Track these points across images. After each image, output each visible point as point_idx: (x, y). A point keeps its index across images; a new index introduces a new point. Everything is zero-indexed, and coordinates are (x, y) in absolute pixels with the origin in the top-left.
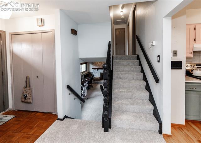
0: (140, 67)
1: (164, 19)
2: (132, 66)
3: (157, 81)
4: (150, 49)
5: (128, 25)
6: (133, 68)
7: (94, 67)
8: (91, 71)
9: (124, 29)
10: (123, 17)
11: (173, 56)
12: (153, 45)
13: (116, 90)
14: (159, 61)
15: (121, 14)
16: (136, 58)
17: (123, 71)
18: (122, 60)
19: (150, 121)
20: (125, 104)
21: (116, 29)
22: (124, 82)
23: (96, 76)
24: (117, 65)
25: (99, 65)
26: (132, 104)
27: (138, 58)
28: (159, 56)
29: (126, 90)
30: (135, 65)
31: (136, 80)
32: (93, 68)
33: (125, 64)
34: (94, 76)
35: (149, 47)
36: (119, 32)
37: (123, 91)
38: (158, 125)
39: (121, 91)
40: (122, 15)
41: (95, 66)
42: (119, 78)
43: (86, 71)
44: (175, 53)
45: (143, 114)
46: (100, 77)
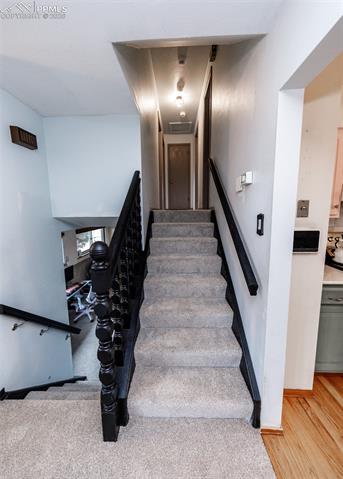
0: (215, 240)
1: (281, 95)
2: (196, 239)
3: (253, 289)
4: (240, 195)
5: (197, 136)
6: (198, 244)
9: (189, 145)
10: (183, 113)
11: (298, 216)
12: (247, 182)
13: (151, 308)
14: (260, 233)
15: (179, 104)
16: (208, 218)
17: (175, 251)
18: (176, 221)
19: (231, 396)
20: (170, 348)
21: (169, 145)
22: (173, 283)
24: (162, 236)
26: (187, 347)
27: (213, 218)
28: (260, 217)
29: (176, 305)
30: (204, 236)
31: (204, 277)
33: (181, 232)
35: (237, 190)
36: (177, 153)
37: (169, 308)
38: (251, 406)
39: (163, 308)
40: (179, 106)
42: (164, 270)
44: (303, 209)
45: (214, 372)
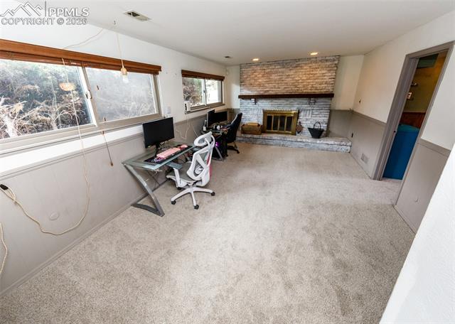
7: (246, 92)
8: (236, 104)
23: (249, 120)
25: (259, 85)
32: (241, 97)
34: (245, 121)
41: (249, 90)
43: (220, 104)
46: (261, 122)
